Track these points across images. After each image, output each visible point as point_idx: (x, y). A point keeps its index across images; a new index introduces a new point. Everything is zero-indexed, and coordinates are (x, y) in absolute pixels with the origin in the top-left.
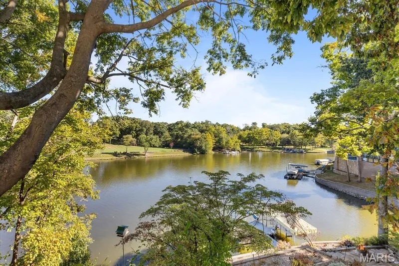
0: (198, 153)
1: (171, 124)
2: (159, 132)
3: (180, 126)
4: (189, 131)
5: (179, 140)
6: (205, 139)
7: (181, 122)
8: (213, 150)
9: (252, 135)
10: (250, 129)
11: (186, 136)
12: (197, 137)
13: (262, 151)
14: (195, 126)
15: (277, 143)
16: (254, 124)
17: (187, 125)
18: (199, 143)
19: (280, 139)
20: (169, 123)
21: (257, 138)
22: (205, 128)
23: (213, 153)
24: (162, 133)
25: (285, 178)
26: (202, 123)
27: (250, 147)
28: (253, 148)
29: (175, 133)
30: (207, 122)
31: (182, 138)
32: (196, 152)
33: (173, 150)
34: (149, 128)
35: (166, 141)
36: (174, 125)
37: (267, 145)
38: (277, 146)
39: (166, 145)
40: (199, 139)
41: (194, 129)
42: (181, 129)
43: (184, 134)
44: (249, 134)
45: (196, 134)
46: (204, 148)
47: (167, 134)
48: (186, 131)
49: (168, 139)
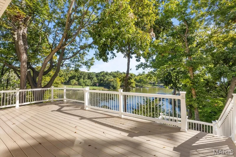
0: (112, 88)
1: (97, 73)
2: (91, 78)
3: (102, 74)
4: (107, 77)
6: (116, 81)
7: (103, 72)
8: (120, 87)
9: (141, 78)
10: (141, 75)
11: (105, 79)
12: (111, 80)
13: (147, 87)
14: (110, 75)
17: (107, 74)
18: (112, 83)
21: (144, 80)
22: (116, 75)
24: (92, 78)
26: (115, 72)
27: (141, 85)
28: (143, 86)
29: (100, 78)
30: (118, 72)
31: (103, 81)
33: (98, 87)
34: (85, 75)
35: (95, 83)
36: (99, 73)
37: (150, 84)
38: (156, 84)
39: (94, 85)
41: (110, 76)
42: (103, 76)
44: (140, 78)
45: (111, 78)
46: (115, 86)
47: (95, 78)
48: (106, 77)
49: (96, 81)
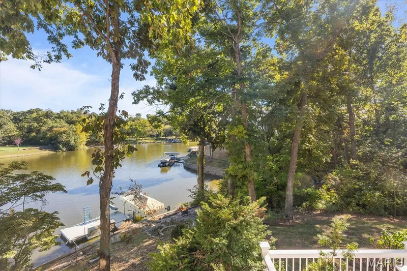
0: (64, 149)
1: (18, 113)
3: (35, 115)
4: (50, 123)
5: (34, 134)
6: (74, 131)
7: (37, 110)
8: (86, 145)
9: (134, 127)
10: (133, 121)
11: (44, 128)
12: (62, 129)
13: (146, 143)
14: (59, 117)
15: (160, 134)
16: (138, 115)
17: (48, 115)
18: (64, 138)
19: (164, 130)
20: (15, 111)
21: (140, 130)
22: (75, 118)
23: (87, 148)
25: (159, 166)
26: (73, 113)
27: (133, 139)
28: (136, 140)
29: (26, 125)
31: (38, 131)
32: (61, 149)
33: (21, 149)
35: (10, 137)
36: (24, 114)
37: (151, 136)
38: (161, 137)
39: (8, 142)
40: (64, 132)
41: (58, 120)
42: (35, 120)
43: (41, 126)
44: (132, 125)
45: (61, 126)
46: (72, 143)
47: (11, 126)
48: (45, 123)
49: (13, 134)
